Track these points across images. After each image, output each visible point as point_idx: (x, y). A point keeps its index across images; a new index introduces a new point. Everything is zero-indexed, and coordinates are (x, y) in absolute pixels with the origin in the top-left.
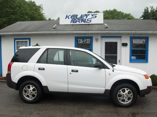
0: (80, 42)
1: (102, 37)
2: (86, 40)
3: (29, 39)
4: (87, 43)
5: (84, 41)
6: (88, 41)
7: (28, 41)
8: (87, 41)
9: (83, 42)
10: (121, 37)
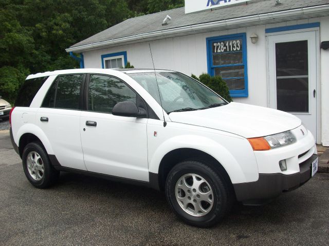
0: (219, 51)
1: (268, 31)
2: (231, 44)
3: (125, 54)
4: (235, 49)
5: (226, 47)
6: (235, 46)
7: (122, 57)
8: (233, 47)
9: (225, 50)
10: (317, 25)
